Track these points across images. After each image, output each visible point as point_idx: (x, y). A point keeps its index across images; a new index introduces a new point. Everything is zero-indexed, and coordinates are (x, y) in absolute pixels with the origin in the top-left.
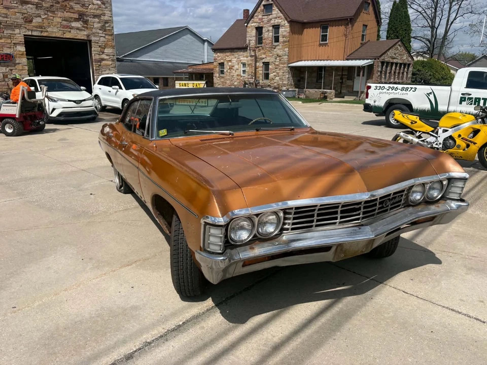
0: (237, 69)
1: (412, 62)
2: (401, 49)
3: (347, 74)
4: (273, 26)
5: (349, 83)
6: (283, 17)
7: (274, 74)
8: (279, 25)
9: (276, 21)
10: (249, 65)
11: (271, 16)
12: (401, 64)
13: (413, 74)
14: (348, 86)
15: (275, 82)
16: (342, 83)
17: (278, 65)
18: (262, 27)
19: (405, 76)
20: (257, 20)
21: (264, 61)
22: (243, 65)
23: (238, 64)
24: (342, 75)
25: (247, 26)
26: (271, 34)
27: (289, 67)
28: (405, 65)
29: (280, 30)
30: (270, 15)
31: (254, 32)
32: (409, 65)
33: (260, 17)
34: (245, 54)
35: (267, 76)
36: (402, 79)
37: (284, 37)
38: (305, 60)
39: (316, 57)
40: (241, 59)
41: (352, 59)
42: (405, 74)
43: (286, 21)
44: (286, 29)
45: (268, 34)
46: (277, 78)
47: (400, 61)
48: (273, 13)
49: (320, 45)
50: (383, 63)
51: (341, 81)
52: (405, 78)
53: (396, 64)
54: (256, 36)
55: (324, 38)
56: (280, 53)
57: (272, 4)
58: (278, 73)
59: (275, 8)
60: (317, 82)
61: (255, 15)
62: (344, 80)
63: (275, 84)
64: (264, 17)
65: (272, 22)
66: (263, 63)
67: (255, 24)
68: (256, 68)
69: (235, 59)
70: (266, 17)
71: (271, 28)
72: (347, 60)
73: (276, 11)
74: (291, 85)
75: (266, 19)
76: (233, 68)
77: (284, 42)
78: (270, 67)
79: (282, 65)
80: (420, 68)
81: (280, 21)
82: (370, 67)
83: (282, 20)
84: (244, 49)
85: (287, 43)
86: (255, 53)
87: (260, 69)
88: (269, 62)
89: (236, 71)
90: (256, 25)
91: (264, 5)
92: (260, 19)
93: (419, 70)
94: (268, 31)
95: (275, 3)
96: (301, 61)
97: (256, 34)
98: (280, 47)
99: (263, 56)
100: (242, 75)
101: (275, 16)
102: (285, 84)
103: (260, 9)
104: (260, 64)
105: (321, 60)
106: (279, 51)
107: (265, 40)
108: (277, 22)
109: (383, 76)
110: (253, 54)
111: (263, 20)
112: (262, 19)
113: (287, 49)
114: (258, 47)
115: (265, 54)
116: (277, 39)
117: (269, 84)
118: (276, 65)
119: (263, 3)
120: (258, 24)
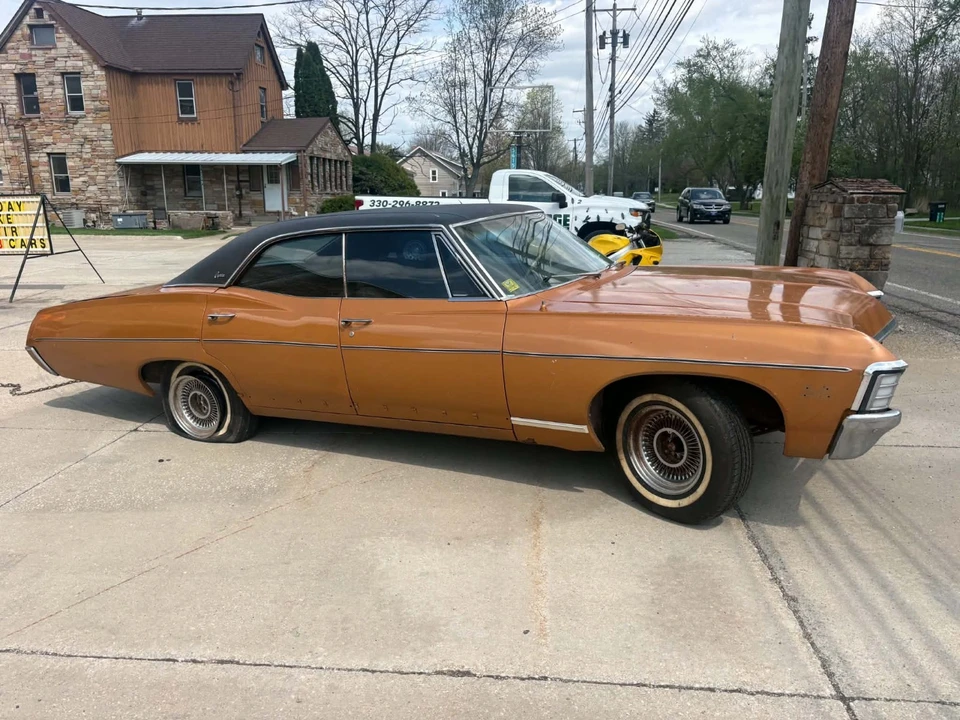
1: (350, 159)
2: (332, 134)
3: (247, 179)
4: (63, 74)
5: (255, 196)
6: (86, 56)
7: (82, 179)
8: (78, 73)
9: (69, 64)
11: (53, 51)
12: (336, 161)
13: (355, 179)
14: (254, 203)
15: (89, 198)
16: (240, 197)
17: (89, 160)
18: (33, 75)
19: (344, 183)
20: (17, 57)
21: (49, 150)
24: (239, 181)
26: (60, 91)
27: (120, 164)
28: (341, 162)
29: (83, 84)
30: (50, 49)
31: (11, 84)
32: (347, 162)
33: (24, 50)
35: (63, 185)
36: (341, 188)
37: (94, 99)
38: (150, 152)
39: (175, 146)
41: (254, 152)
42: (344, 179)
43: (95, 67)
44: (98, 83)
45: (51, 92)
46: (91, 188)
47: (334, 157)
48: (59, 44)
49: (181, 120)
50: (311, 158)
51: (238, 193)
52: (344, 186)
53: (330, 160)
54: (19, 94)
55: (187, 108)
56: (92, 133)
57: (52, 26)
58: (91, 178)
59: (61, 34)
60: (185, 196)
61: (9, 45)
62: (244, 191)
63: (90, 201)
64: (33, 52)
65: (60, 64)
66: (49, 154)
67: (13, 66)
68: (30, 167)
70: (41, 52)
71: (58, 79)
72: (244, 152)
73: (64, 43)
74: (130, 202)
75: (40, 57)
77: (97, 110)
78: (69, 163)
79: (102, 161)
80: (364, 169)
81: (80, 64)
82: (292, 167)
83: (86, 63)
85: (105, 113)
86: (24, 131)
87: (41, 168)
88: (64, 154)
90: (16, 68)
91: (31, 27)
92: (23, 56)
93: (361, 173)
94: (51, 84)
95: (59, 24)
96: (141, 152)
97: (18, 88)
98: (90, 119)
99: (47, 139)
101: (65, 52)
102: (116, 201)
103: (18, 33)
104: (40, 157)
105: (187, 152)
106: (85, 130)
107: (46, 105)
108: (71, 65)
109: (316, 184)
110: (17, 135)
111: (34, 59)
112: (31, 56)
113: (108, 126)
114: (29, 119)
115: (50, 134)
116: (77, 103)
117: (74, 201)
118: (85, 160)
119: (27, 20)
120: (19, 67)
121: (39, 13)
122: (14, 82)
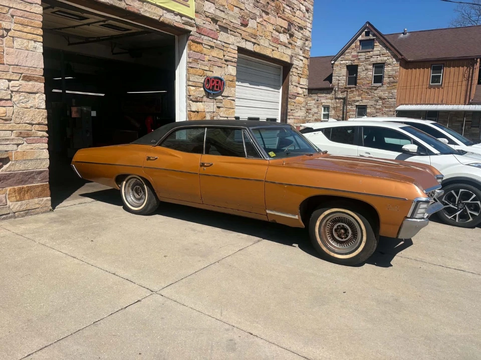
0: (315, 113)
3: (471, 120)
4: (374, 64)
5: (474, 130)
6: (389, 54)
8: (384, 63)
9: (378, 59)
10: (334, 108)
11: (371, 53)
14: (473, 135)
17: (380, 109)
18: (357, 66)
20: (350, 57)
21: (357, 104)
22: (325, 108)
23: (318, 107)
25: (334, 63)
26: (370, 73)
27: (397, 111)
29: (385, 69)
30: (369, 52)
31: (344, 71)
33: (354, 53)
34: (329, 96)
37: (390, 76)
39: (424, 101)
40: (323, 101)
43: (394, 60)
44: (395, 68)
45: (366, 73)
48: (375, 49)
49: (430, 87)
54: (347, 76)
56: (385, 95)
57: (374, 39)
59: (377, 44)
61: (347, 51)
64: (360, 54)
65: (374, 60)
66: (357, 106)
67: (347, 62)
68: (346, 112)
69: (314, 102)
70: (364, 54)
71: (371, 67)
73: (378, 48)
75: (363, 56)
76: (310, 111)
77: (390, 83)
78: (368, 110)
79: (386, 109)
81: (386, 58)
83: (388, 58)
84: (329, 90)
85: (395, 84)
86: (345, 94)
87: (351, 113)
88: (366, 106)
89: (313, 115)
90: (349, 63)
91: (361, 41)
92: (353, 56)
94: (367, 69)
95: (378, 39)
97: (347, 73)
98: (385, 87)
99: (358, 98)
100: (322, 119)
101: (378, 53)
103: (353, 45)
104: (352, 107)
105: (431, 104)
106: (382, 93)
107: (361, 81)
108: (379, 59)
111: (359, 57)
113: (395, 91)
114: (350, 88)
116: (378, 79)
118: (377, 109)
119: (360, 38)
120: (350, 62)
121: (367, 34)
122: (346, 70)
